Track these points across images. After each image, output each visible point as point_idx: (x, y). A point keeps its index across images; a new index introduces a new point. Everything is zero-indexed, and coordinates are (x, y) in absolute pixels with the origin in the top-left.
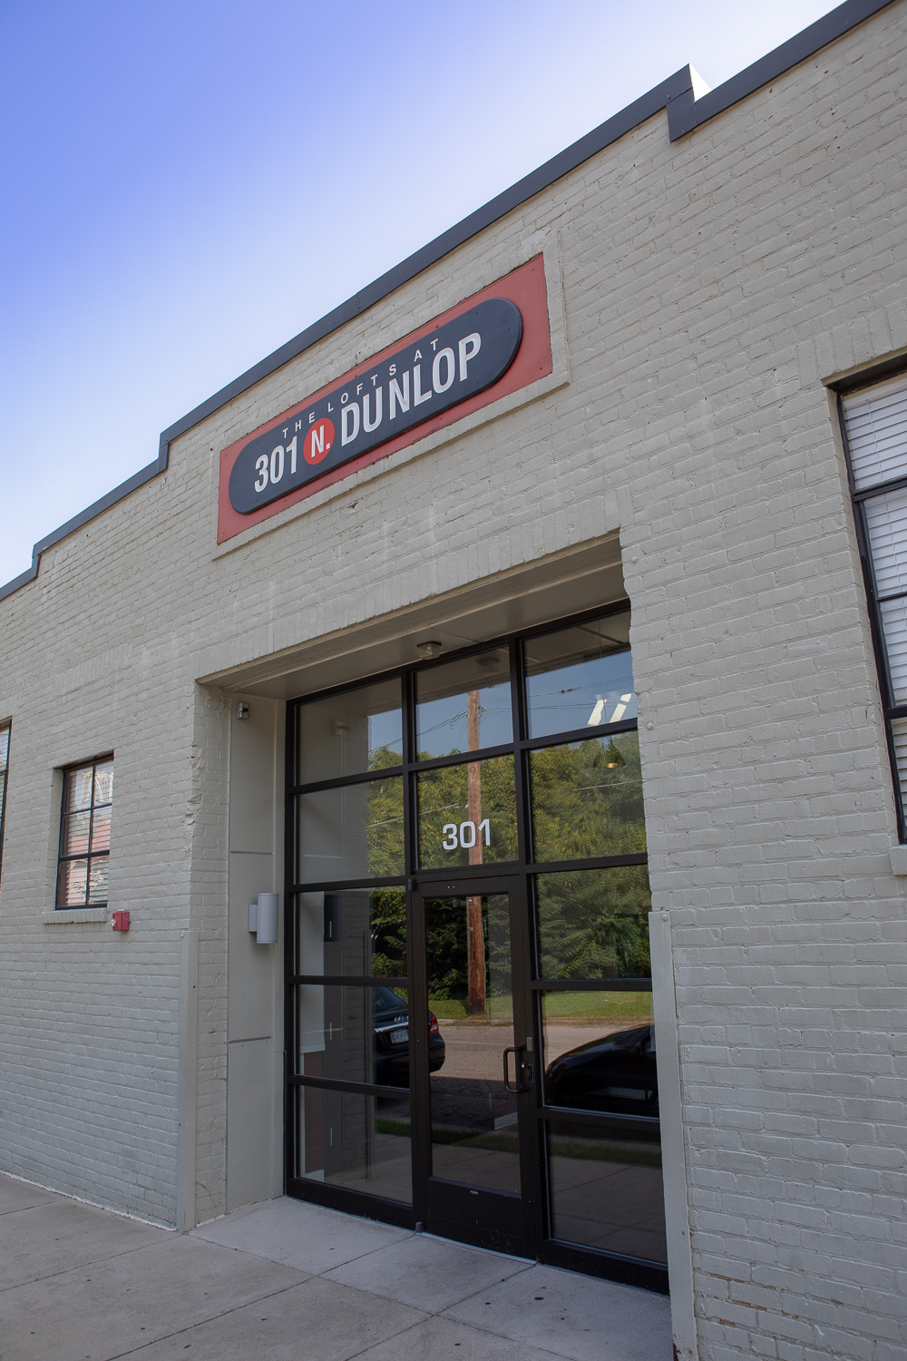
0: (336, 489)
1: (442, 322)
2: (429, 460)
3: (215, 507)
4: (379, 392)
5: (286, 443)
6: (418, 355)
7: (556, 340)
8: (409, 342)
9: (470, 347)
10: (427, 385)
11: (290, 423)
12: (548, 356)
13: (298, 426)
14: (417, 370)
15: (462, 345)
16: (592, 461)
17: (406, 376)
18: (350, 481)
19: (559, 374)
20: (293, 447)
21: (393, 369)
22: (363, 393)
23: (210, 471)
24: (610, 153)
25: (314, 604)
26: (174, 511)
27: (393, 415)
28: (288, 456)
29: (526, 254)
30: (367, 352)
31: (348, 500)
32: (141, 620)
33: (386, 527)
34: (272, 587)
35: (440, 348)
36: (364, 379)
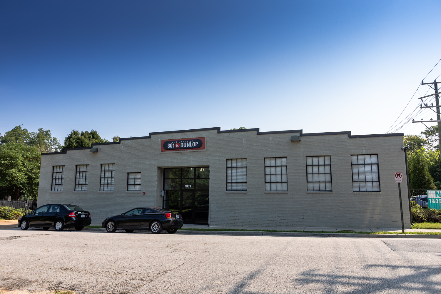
0: (180, 151)
4: (186, 143)
5: (173, 144)
6: (191, 141)
7: (206, 146)
8: (190, 139)
9: (197, 143)
10: (192, 145)
11: (173, 141)
13: (174, 142)
14: (191, 143)
16: (208, 158)
17: (189, 143)
18: (182, 151)
19: (205, 150)
20: (174, 144)
21: (188, 141)
22: (184, 142)
23: (159, 142)
24: (212, 131)
25: (176, 163)
26: (153, 144)
27: (187, 146)
28: (173, 145)
29: (203, 136)
30: (184, 138)
31: (181, 153)
32: (146, 157)
33: (186, 157)
34: (170, 159)
35: (193, 142)
36: (184, 141)
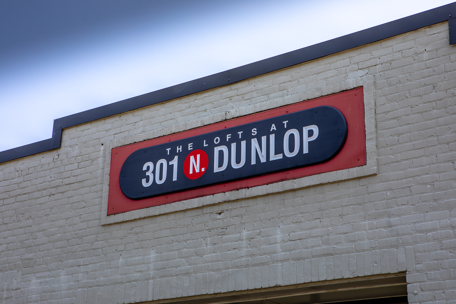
0: (208, 199)
1: (292, 111)
2: (278, 197)
3: (106, 188)
4: (243, 144)
5: (169, 158)
6: (273, 127)
7: (370, 145)
8: (267, 116)
9: (311, 133)
10: (279, 149)
11: (173, 146)
12: (363, 154)
13: (179, 149)
14: (272, 137)
15: (305, 130)
16: (390, 226)
17: (264, 139)
18: (219, 197)
19: (370, 166)
20: (175, 162)
21: (254, 131)
22: (231, 141)
23: (100, 160)
25: (187, 274)
26: (67, 181)
27: (253, 162)
28: (170, 168)
29: (351, 84)
30: (234, 113)
31: (217, 209)
32: (31, 256)
33: (245, 233)
34: (153, 255)
35: (289, 127)
36: (233, 131)
